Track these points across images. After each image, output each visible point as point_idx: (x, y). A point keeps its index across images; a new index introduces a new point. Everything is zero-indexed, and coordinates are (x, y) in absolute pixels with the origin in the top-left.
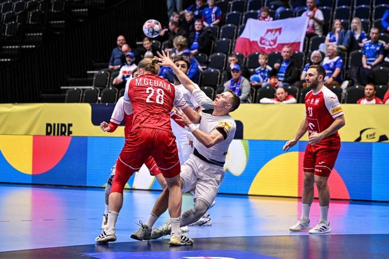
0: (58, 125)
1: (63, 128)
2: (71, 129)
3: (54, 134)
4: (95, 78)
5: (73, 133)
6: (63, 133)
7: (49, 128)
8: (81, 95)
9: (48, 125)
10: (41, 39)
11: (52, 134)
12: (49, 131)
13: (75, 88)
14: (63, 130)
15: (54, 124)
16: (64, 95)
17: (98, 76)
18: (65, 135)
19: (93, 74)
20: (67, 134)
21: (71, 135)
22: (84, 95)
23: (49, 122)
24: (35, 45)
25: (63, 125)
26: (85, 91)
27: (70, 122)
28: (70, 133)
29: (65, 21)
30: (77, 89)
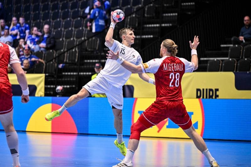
0: (207, 90)
1: (211, 92)
2: (218, 93)
3: (203, 97)
4: (230, 51)
5: (219, 96)
6: (211, 97)
7: (199, 92)
8: (220, 65)
9: (198, 90)
10: (176, 18)
11: (202, 97)
12: (199, 95)
13: (215, 59)
14: (211, 94)
15: (203, 90)
16: (206, 65)
17: (233, 49)
18: (212, 98)
19: (229, 47)
20: (214, 97)
21: (217, 98)
22: (223, 65)
23: (198, 88)
24: (171, 23)
25: (211, 90)
26: (224, 62)
27: (217, 88)
28: (217, 96)
29: (195, 3)
30: (217, 60)
